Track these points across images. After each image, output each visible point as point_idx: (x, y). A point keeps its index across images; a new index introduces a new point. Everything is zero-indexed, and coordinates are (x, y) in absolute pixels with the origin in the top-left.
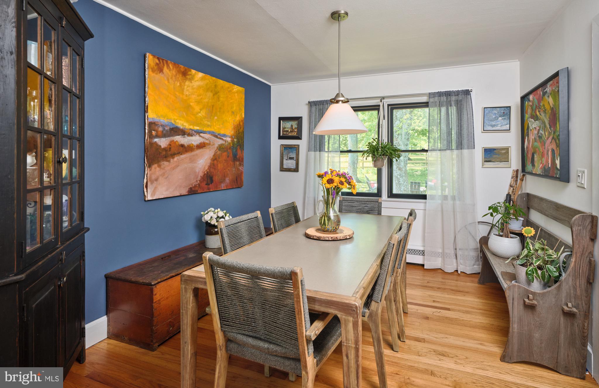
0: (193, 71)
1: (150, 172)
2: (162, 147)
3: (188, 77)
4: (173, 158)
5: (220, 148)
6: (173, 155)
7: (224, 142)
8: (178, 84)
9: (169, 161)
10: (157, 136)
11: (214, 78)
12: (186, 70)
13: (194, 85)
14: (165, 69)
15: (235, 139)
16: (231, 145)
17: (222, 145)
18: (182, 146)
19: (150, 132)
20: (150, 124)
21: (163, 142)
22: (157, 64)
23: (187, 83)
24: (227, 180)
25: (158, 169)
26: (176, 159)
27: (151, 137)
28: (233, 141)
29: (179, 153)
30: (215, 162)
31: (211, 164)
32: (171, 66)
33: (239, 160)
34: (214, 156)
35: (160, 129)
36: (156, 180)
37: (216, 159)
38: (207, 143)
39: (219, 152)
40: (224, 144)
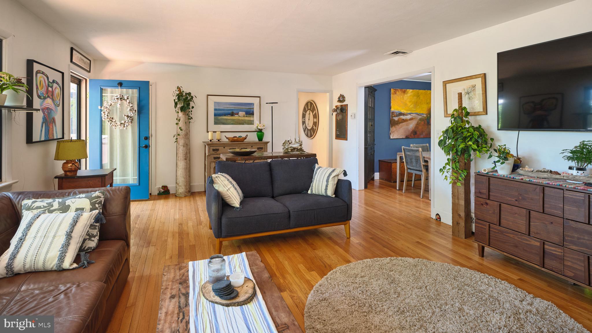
0: (408, 90)
1: (393, 129)
2: (396, 120)
3: (406, 93)
4: (400, 124)
5: (420, 120)
6: (400, 123)
7: (422, 117)
8: (402, 97)
9: (398, 125)
10: (394, 117)
11: (417, 90)
12: (405, 90)
13: (409, 96)
14: (397, 93)
15: (428, 115)
16: (426, 118)
17: (421, 118)
18: (403, 119)
19: (392, 115)
20: (392, 112)
21: (396, 119)
22: (394, 91)
23: (405, 95)
24: (424, 134)
25: (394, 128)
26: (401, 124)
27: (392, 117)
29: (402, 122)
31: (416, 126)
32: (399, 91)
35: (395, 114)
36: (394, 132)
37: (418, 124)
38: (414, 118)
39: (420, 121)
40: (422, 118)
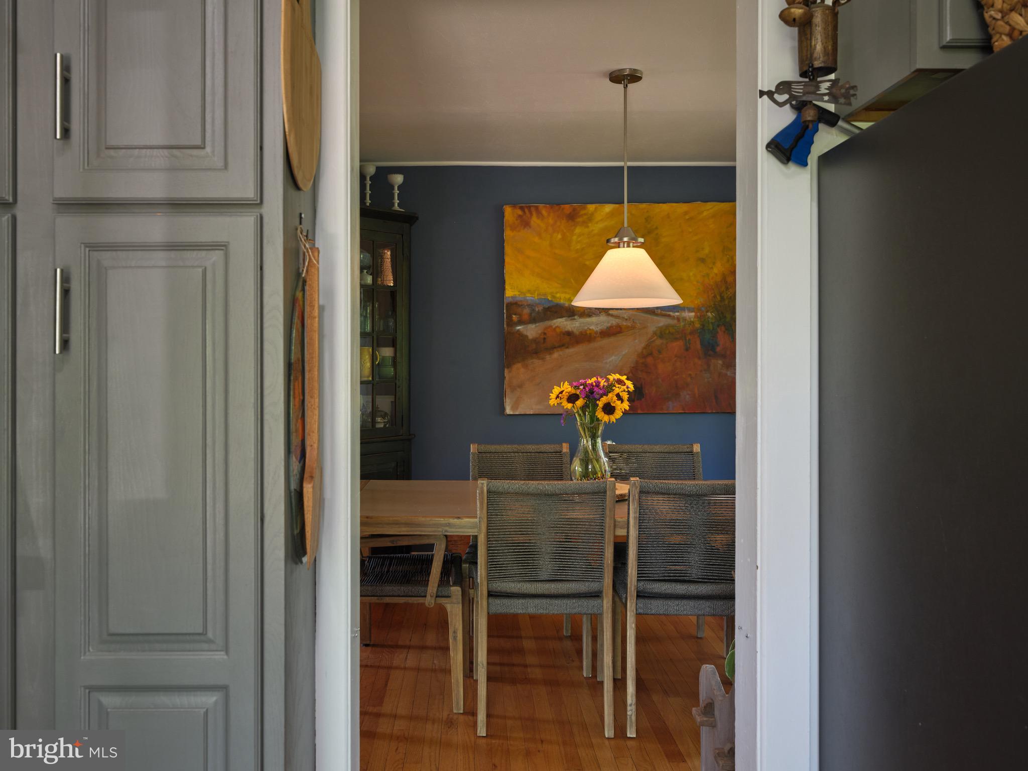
0: (591, 207)
1: (516, 373)
2: (530, 337)
3: (580, 220)
4: (550, 354)
5: (662, 333)
6: (551, 349)
7: (676, 321)
8: (560, 236)
9: (543, 359)
10: (520, 322)
11: (644, 205)
12: (574, 210)
13: (593, 230)
14: (535, 221)
15: (709, 314)
16: (698, 325)
17: (667, 326)
18: (569, 334)
19: (509, 317)
20: (510, 305)
21: (531, 331)
22: (520, 216)
23: (578, 230)
24: (686, 396)
25: (522, 370)
26: (556, 355)
27: (511, 323)
28: (701, 317)
29: (562, 346)
30: (650, 360)
31: (637, 362)
32: (544, 212)
33: (724, 356)
34: (645, 348)
35: (526, 311)
36: (521, 386)
37: (651, 354)
38: (627, 327)
39: (659, 342)
40: (673, 326)
